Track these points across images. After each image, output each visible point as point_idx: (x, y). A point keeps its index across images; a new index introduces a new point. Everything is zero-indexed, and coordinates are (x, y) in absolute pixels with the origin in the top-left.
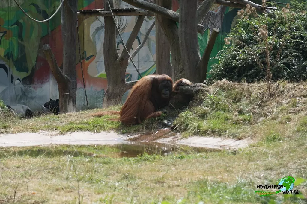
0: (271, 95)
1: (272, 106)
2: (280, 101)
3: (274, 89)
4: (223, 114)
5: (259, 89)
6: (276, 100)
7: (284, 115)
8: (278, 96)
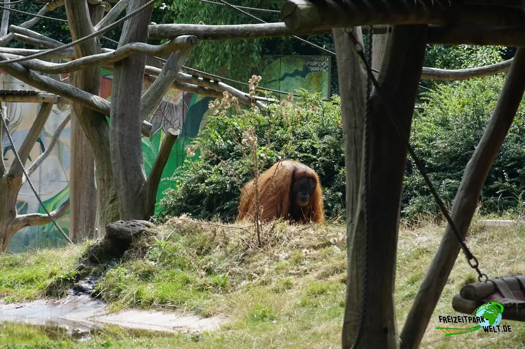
0: (261, 244)
1: (261, 262)
2: (276, 254)
3: (265, 234)
4: (181, 274)
5: (242, 233)
6: (269, 252)
7: (281, 278)
8: (272, 246)
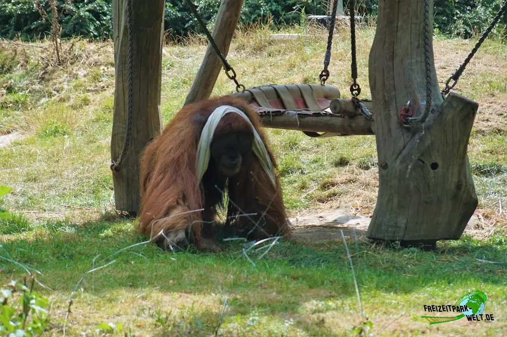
0: (61, 62)
1: (60, 80)
2: (74, 72)
3: (65, 53)
5: (42, 52)
6: (68, 70)
7: (79, 95)
8: (72, 64)
